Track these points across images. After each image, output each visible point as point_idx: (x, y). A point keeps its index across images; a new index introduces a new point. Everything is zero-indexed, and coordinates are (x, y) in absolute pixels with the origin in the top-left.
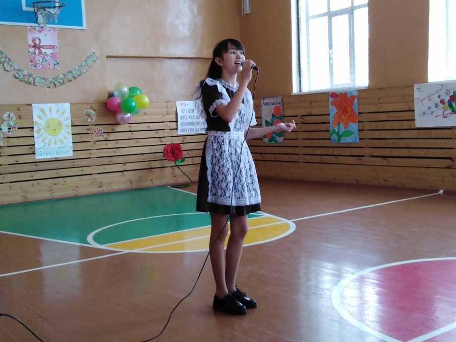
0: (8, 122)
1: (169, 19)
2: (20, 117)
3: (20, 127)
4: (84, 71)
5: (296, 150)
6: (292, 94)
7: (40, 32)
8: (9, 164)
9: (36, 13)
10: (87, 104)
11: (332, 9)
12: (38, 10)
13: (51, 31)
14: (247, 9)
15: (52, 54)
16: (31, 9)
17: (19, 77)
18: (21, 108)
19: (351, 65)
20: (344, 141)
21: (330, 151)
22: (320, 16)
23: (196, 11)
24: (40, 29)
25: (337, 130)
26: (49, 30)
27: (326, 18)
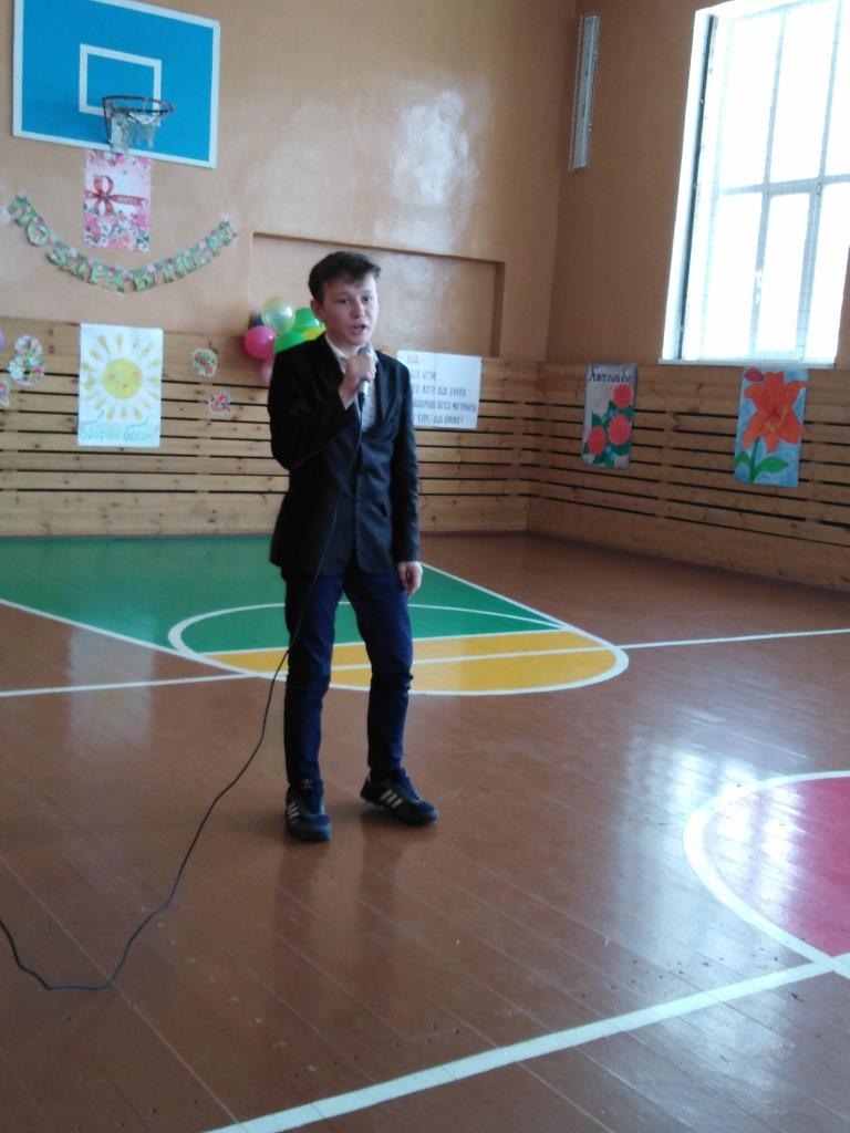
0: (24, 358)
1: (403, 163)
2: (51, 350)
3: (49, 371)
4: (203, 261)
5: (653, 489)
6: (660, 362)
7: (113, 163)
8: (20, 451)
9: (107, 122)
10: (201, 335)
11: (775, 178)
12: (112, 115)
13: (138, 164)
14: (581, 156)
15: (135, 217)
16: (98, 111)
17: (57, 261)
18: (56, 329)
19: (800, 311)
20: (763, 481)
21: (730, 500)
22: (744, 190)
23: (465, 149)
24: (114, 157)
25: (750, 454)
26: (134, 163)
27: (759, 196)
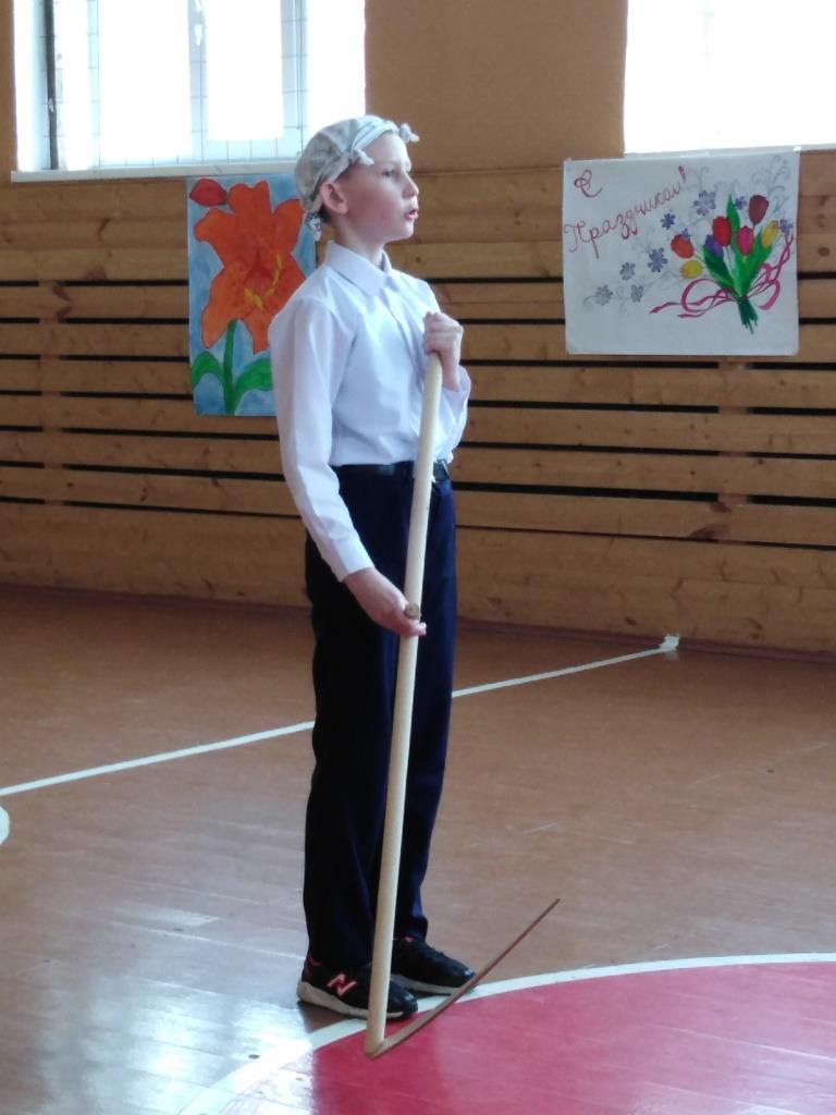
5: (32, 447)
6: (15, 178)
19: (286, 56)
20: (252, 410)
21: (187, 454)
25: (219, 356)
